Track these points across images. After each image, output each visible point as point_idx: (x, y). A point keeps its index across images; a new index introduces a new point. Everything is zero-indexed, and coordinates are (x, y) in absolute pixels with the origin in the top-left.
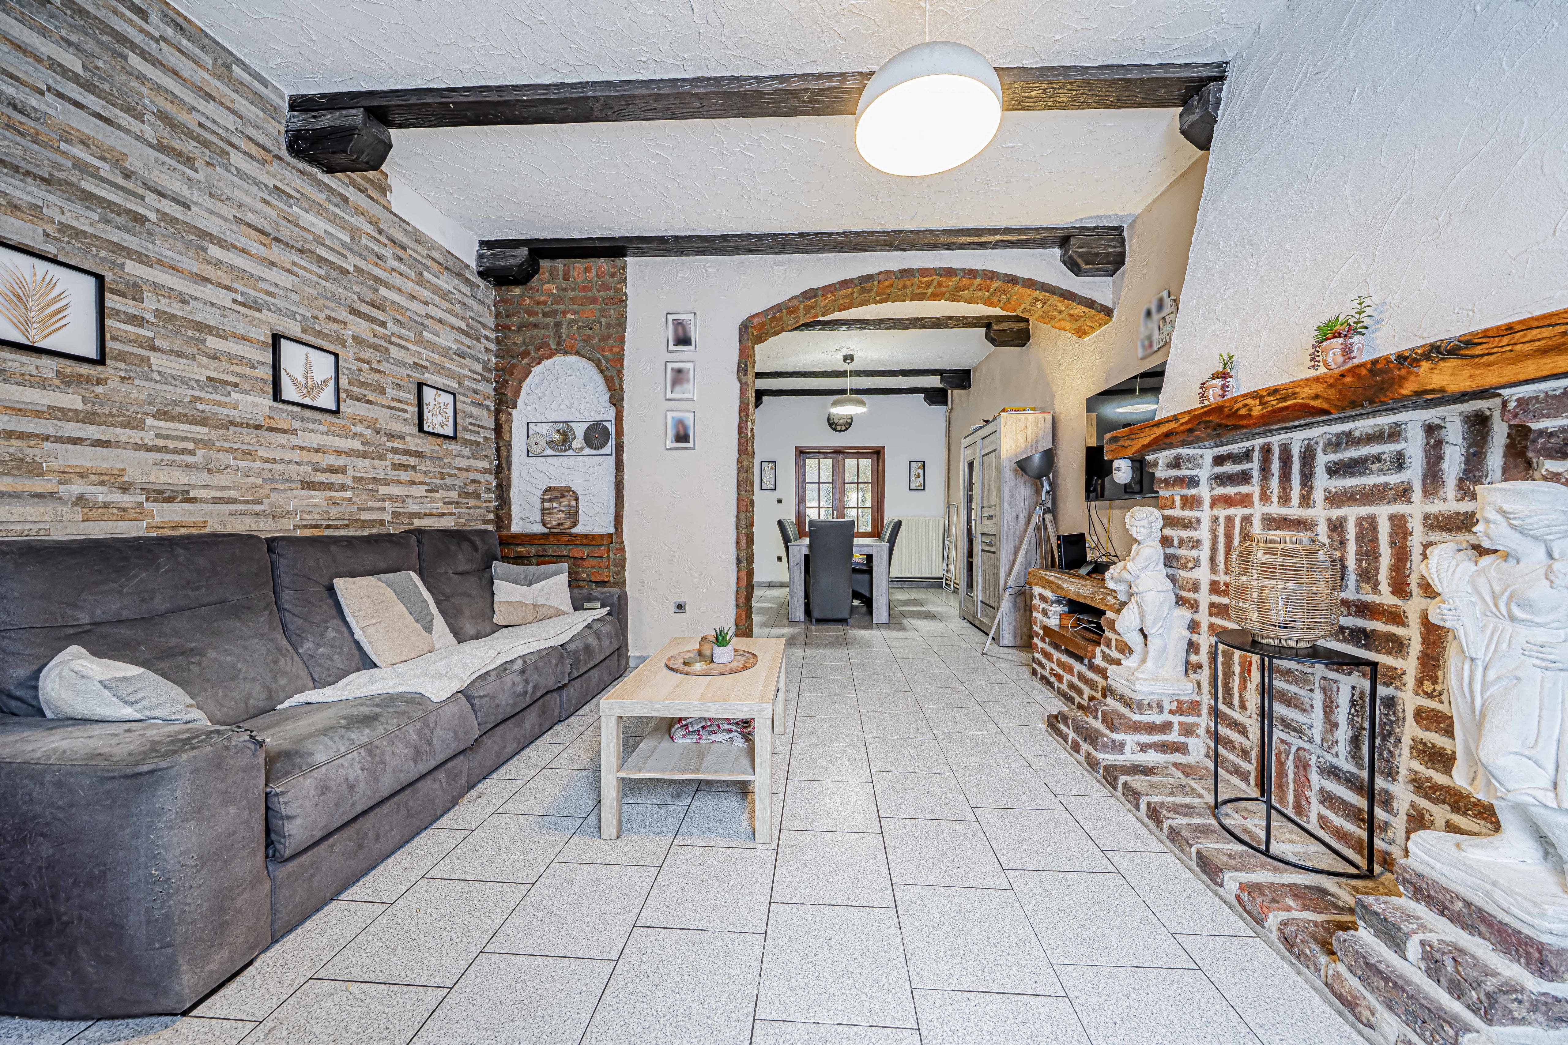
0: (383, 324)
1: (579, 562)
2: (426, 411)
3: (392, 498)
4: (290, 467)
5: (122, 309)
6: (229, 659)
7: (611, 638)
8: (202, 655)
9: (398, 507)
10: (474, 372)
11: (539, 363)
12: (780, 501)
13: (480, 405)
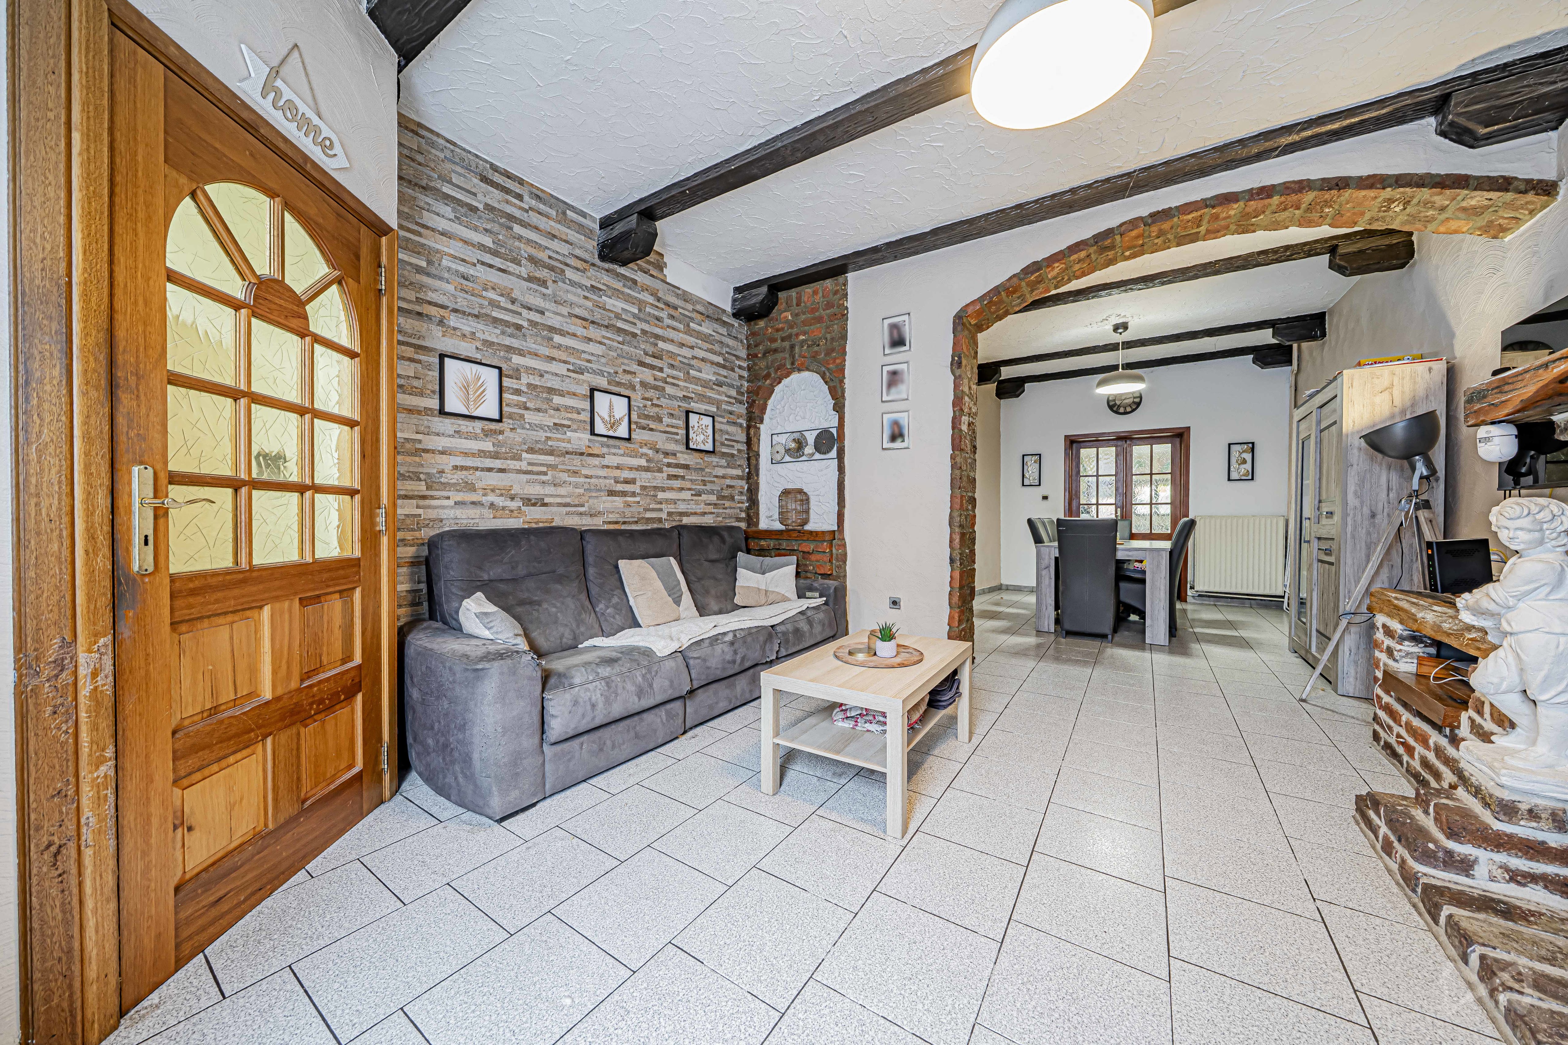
0: (661, 370)
1: (807, 556)
2: (691, 432)
3: (667, 501)
4: (601, 480)
5: (511, 386)
6: (554, 610)
7: (824, 625)
8: (540, 605)
9: (671, 508)
10: (729, 397)
11: (780, 382)
12: (1045, 498)
13: (734, 423)
